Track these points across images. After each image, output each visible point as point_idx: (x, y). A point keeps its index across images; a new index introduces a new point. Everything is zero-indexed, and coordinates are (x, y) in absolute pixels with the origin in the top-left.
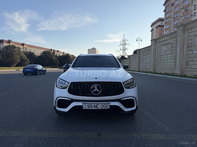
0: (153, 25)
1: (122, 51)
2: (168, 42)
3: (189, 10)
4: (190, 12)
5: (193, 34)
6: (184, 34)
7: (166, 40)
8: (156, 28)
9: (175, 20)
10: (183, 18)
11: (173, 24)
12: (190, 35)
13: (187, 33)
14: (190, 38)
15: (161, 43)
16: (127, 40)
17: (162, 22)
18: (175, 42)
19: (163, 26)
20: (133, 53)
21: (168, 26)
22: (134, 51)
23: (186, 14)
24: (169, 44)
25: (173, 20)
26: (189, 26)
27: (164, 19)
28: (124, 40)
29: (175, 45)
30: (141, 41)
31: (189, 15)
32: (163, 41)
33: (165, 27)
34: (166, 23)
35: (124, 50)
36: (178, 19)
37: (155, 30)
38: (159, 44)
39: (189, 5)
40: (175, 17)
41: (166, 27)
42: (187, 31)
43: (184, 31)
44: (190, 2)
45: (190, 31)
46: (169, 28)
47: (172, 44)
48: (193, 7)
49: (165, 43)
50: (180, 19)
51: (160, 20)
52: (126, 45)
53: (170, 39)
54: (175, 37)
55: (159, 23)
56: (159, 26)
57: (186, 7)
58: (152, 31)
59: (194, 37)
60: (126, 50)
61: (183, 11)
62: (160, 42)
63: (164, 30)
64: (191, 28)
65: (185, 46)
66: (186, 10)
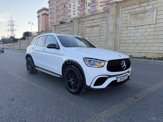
0: (39, 12)
1: (10, 31)
2: (66, 29)
3: (66, 7)
4: (67, 8)
5: (84, 26)
6: (79, 25)
7: (65, 27)
8: (42, 15)
9: (57, 12)
10: (62, 11)
11: (56, 15)
12: (82, 26)
13: (81, 25)
14: (82, 28)
15: (61, 30)
16: (15, 22)
17: (46, 11)
18: (72, 30)
19: (48, 15)
20: (23, 35)
21: (52, 16)
22: (24, 33)
23: (65, 10)
24: (67, 30)
25: (55, 12)
26: (82, 20)
27: (49, 9)
28: (11, 21)
29: (72, 32)
30: (33, 24)
31: (67, 10)
32: (61, 28)
33: (49, 16)
34: (50, 13)
35: (12, 30)
36: (59, 12)
37: (41, 16)
38: (59, 30)
39: (66, 3)
40: (57, 9)
41: (51, 16)
42: (81, 23)
43: (79, 22)
44: (67, 1)
45: (83, 23)
46: (53, 17)
47: (70, 31)
48: (69, 5)
49: (63, 29)
50: (61, 12)
51: (45, 9)
52: (14, 26)
53: (68, 27)
54: (72, 26)
55: (44, 12)
56: (44, 14)
57: (64, 4)
58: (38, 17)
59: (86, 28)
60: (15, 31)
61: (62, 6)
62: (59, 28)
63: (49, 18)
64: (84, 22)
65: (79, 34)
66: (65, 6)
